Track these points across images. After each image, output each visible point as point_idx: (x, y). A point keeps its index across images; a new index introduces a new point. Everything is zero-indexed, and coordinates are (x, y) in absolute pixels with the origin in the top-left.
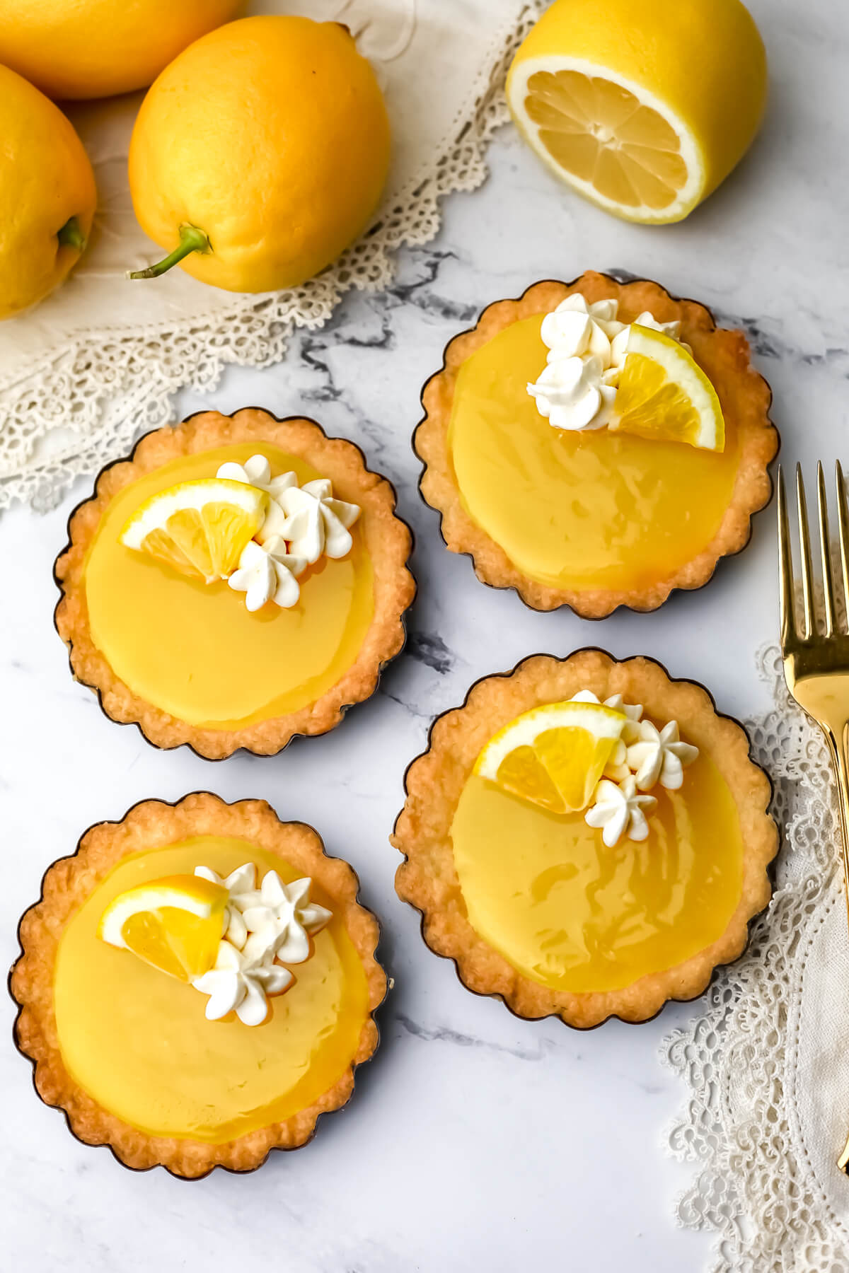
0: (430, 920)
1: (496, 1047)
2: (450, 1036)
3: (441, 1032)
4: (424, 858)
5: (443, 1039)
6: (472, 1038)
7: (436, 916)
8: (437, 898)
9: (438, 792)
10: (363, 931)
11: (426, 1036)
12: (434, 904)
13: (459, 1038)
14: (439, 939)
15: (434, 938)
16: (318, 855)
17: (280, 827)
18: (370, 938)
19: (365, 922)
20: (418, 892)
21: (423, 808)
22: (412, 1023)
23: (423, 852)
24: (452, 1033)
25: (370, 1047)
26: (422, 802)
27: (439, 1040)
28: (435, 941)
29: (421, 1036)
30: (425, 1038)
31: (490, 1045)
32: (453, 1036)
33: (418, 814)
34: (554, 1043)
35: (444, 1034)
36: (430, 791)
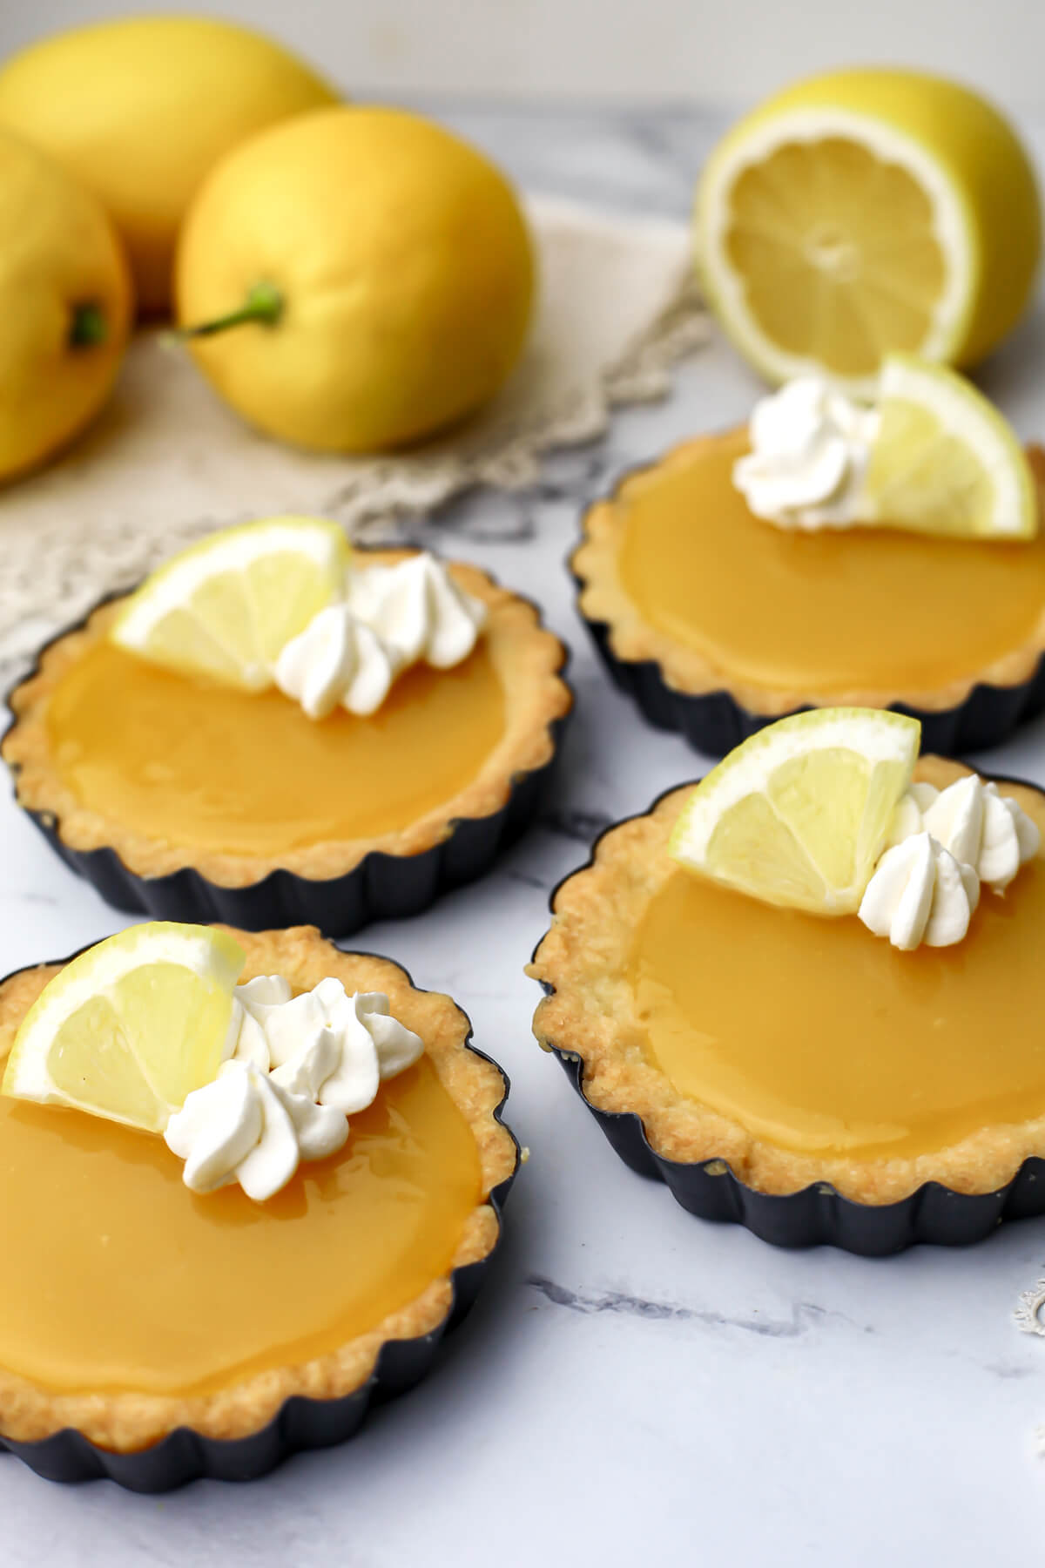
0: (594, 1069)
1: (713, 1319)
2: (629, 1305)
3: (612, 1300)
4: (584, 990)
5: (616, 1309)
6: (669, 1306)
7: (606, 1063)
8: (607, 1040)
9: (606, 910)
10: (476, 1085)
11: (584, 1306)
12: (601, 1046)
13: (645, 1307)
14: (610, 1094)
15: (600, 1093)
16: (402, 988)
17: (339, 956)
18: (489, 1093)
19: (479, 1072)
20: (574, 1028)
21: (582, 927)
22: (559, 1289)
23: (582, 983)
24: (632, 1301)
25: (483, 1244)
26: (580, 921)
27: (608, 1311)
28: (604, 1097)
29: (575, 1307)
30: (583, 1310)
31: (702, 1316)
32: (634, 1304)
33: (575, 934)
34: (821, 1310)
35: (618, 1302)
36: (595, 909)
